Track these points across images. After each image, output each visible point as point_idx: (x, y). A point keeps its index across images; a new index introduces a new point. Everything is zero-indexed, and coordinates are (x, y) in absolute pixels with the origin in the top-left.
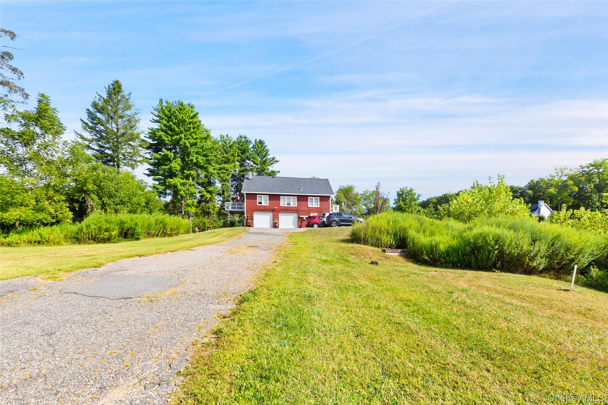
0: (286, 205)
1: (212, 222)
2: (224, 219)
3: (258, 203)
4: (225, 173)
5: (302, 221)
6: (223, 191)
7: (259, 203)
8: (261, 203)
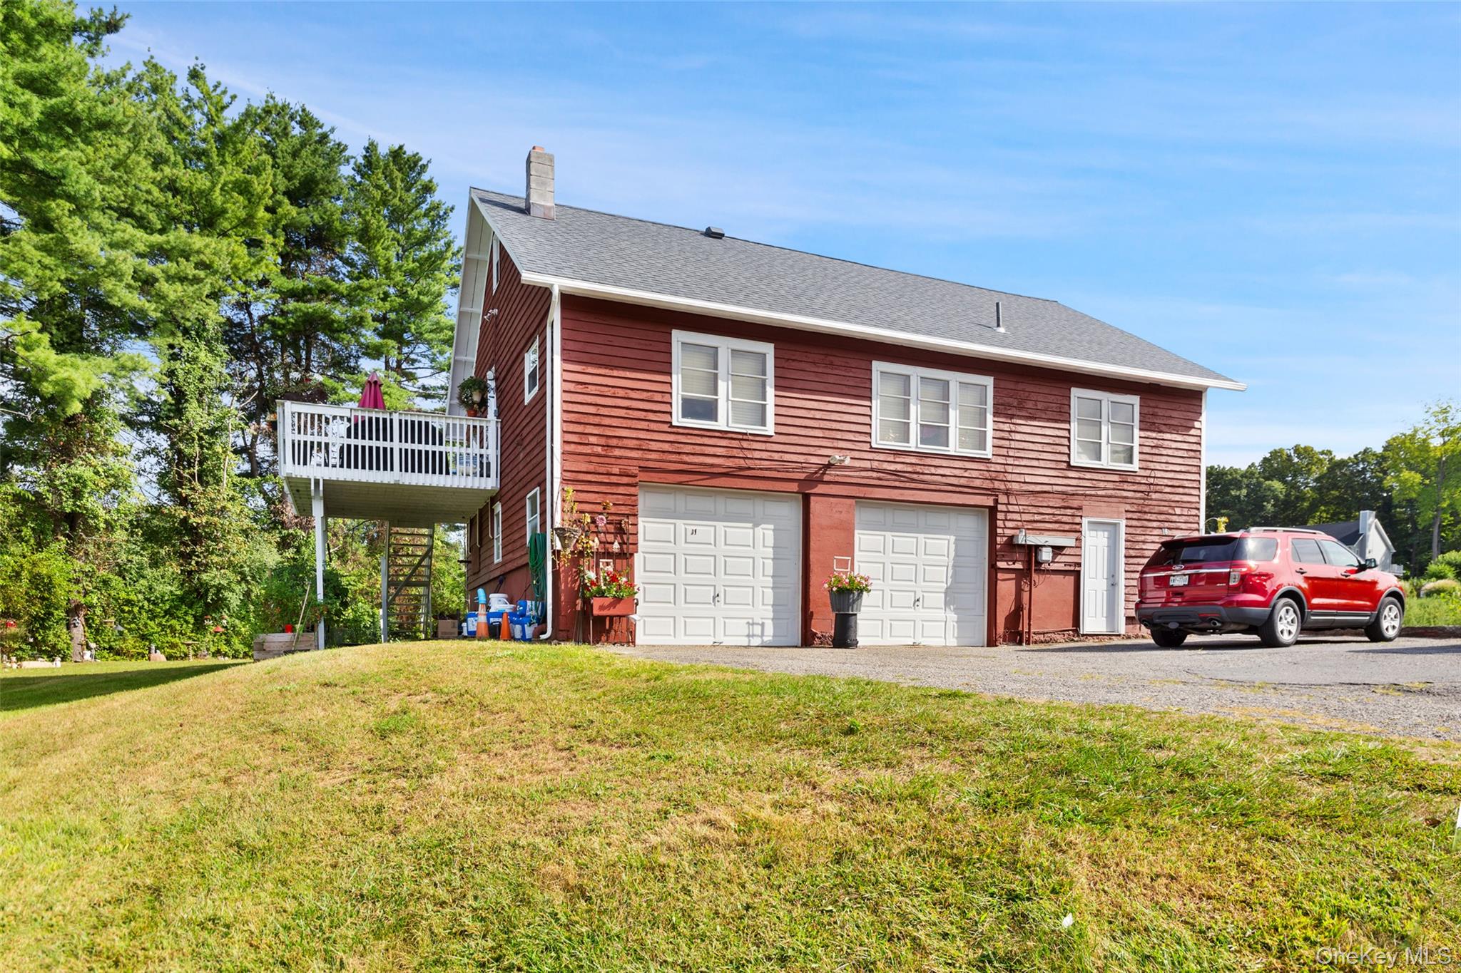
0: (913, 444)
1: (103, 573)
2: (186, 557)
3: (677, 408)
4: (196, 280)
5: (1023, 576)
6: (179, 396)
7: (691, 408)
8: (709, 410)
